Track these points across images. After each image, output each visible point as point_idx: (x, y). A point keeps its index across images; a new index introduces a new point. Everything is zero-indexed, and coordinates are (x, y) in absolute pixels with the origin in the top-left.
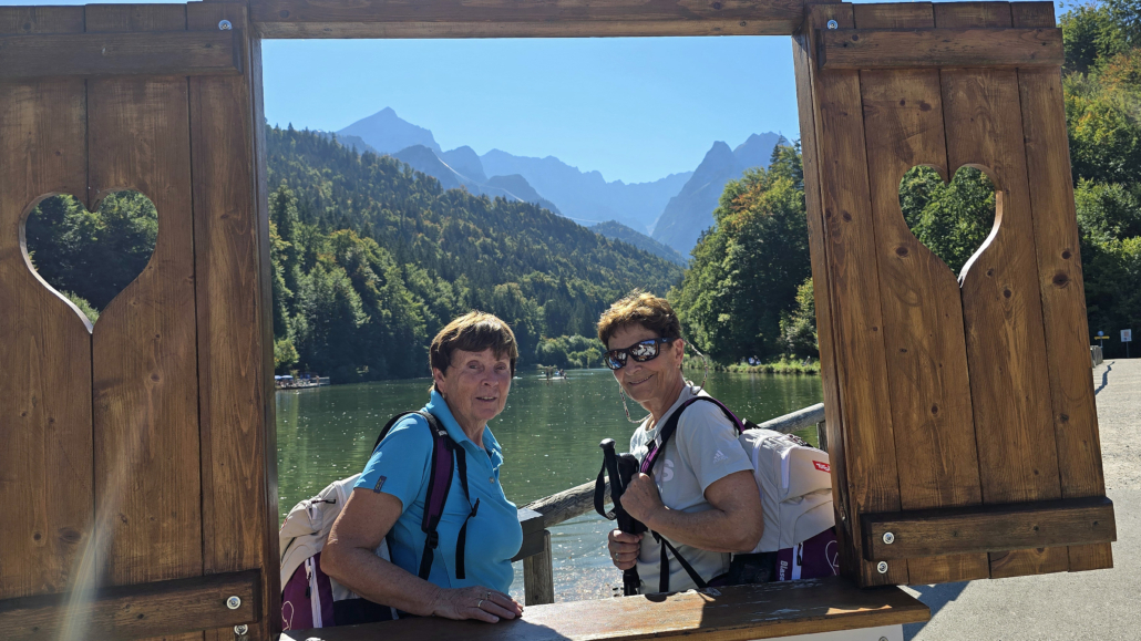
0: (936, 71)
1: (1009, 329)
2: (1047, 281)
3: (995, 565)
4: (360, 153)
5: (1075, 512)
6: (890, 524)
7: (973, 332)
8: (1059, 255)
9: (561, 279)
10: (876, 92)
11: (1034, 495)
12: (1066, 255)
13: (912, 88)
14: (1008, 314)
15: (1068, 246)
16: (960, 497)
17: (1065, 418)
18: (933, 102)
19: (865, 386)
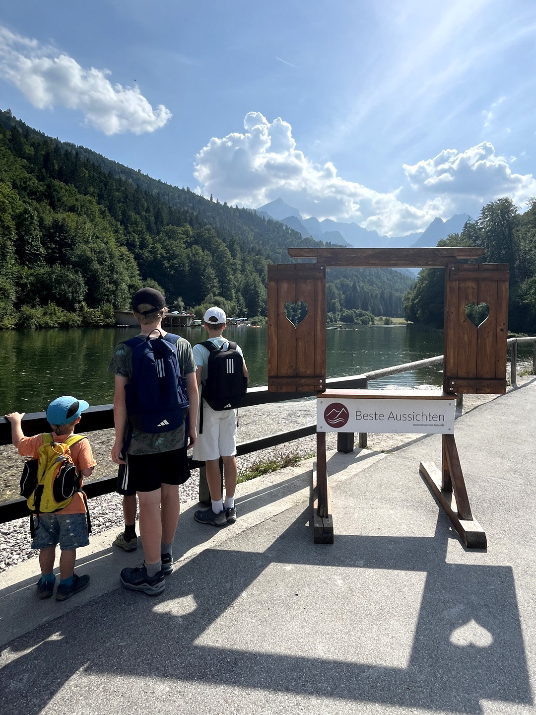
0: (477, 281)
1: (488, 341)
2: (499, 330)
3: (477, 391)
4: (267, 220)
5: (497, 381)
6: (454, 380)
7: (479, 340)
8: (502, 324)
9: (354, 283)
10: (462, 285)
11: (489, 377)
12: (504, 324)
13: (471, 284)
14: (488, 337)
15: (505, 322)
16: (471, 376)
17: (498, 361)
18: (476, 287)
19: (452, 351)
